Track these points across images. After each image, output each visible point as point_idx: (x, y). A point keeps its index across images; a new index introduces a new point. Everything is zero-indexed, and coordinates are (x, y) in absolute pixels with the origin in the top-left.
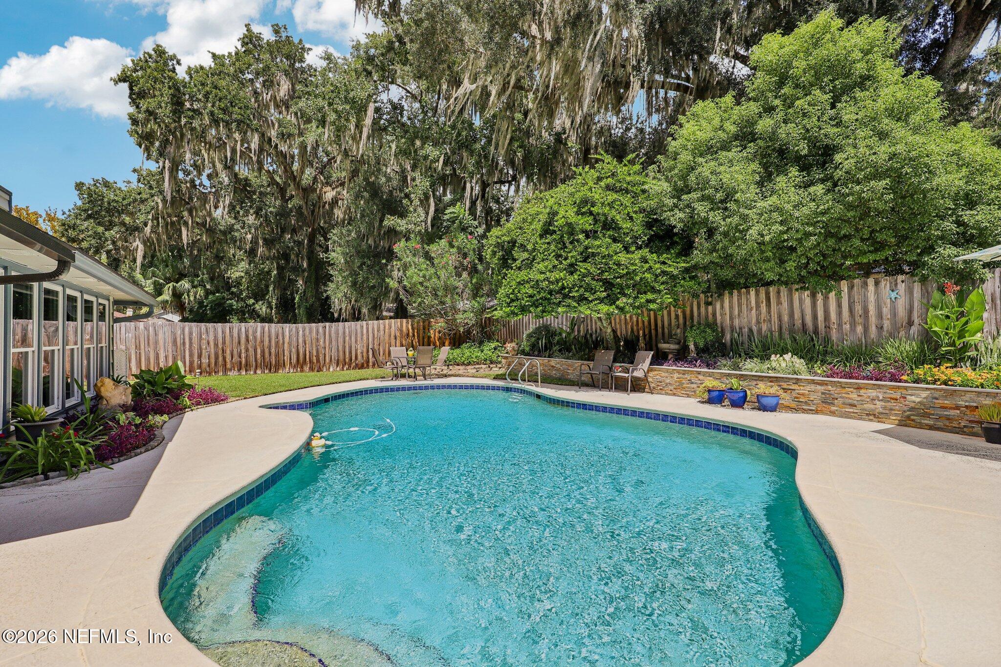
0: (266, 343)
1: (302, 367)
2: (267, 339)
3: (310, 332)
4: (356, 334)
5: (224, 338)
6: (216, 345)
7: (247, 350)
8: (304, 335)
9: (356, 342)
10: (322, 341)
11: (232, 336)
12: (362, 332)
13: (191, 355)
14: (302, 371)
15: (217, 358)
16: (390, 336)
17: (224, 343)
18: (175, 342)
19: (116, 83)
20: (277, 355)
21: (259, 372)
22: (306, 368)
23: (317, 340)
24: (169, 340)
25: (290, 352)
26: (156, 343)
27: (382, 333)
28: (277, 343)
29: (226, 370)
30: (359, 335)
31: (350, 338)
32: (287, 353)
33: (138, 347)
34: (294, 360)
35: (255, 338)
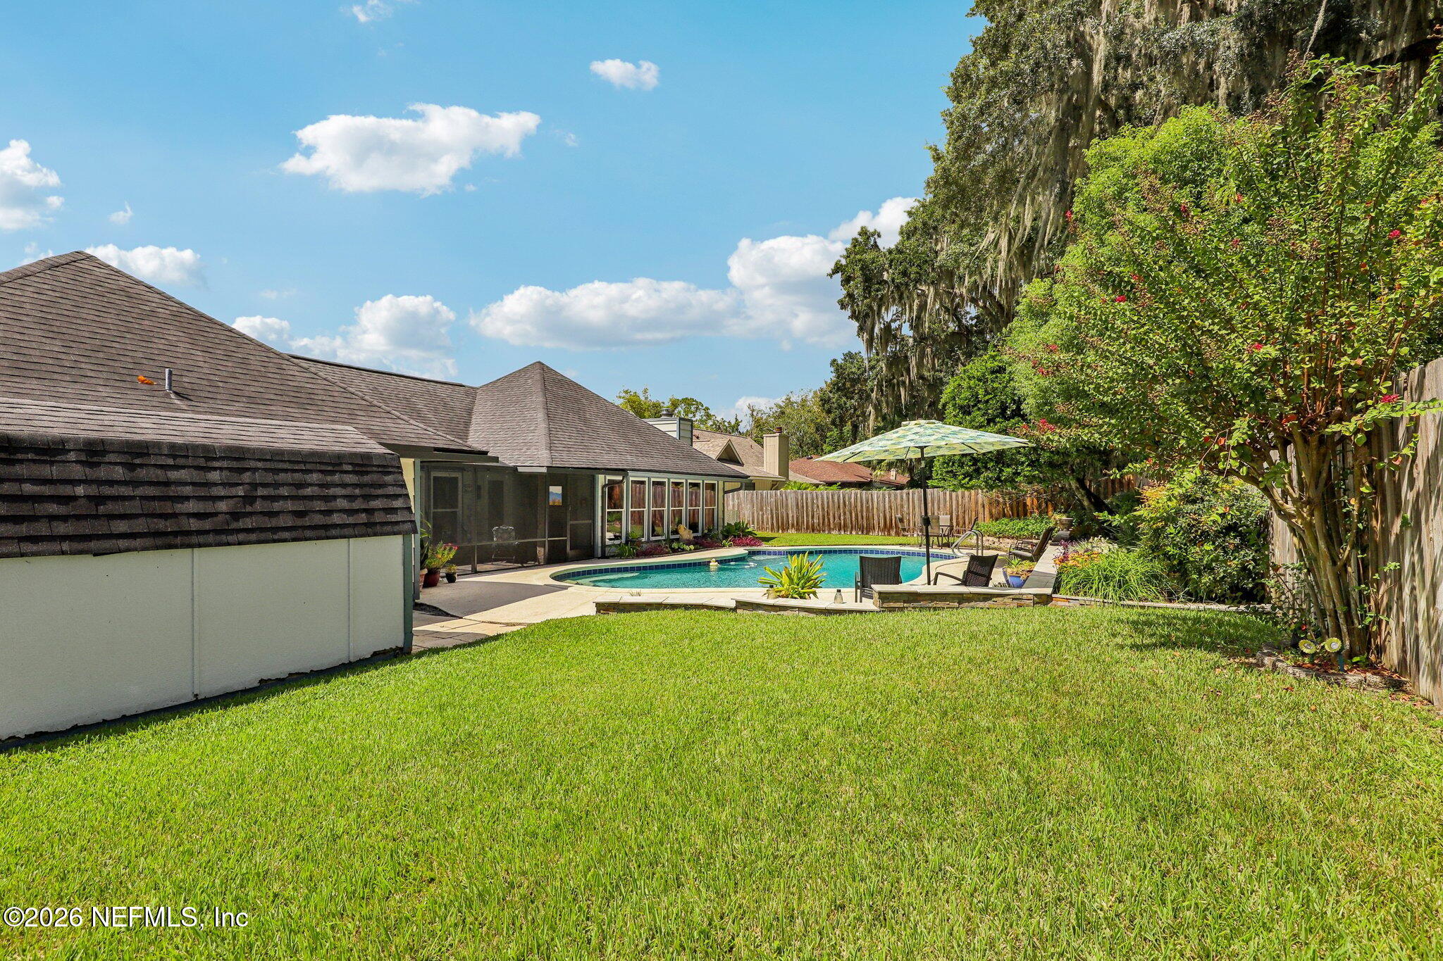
0: (859, 508)
1: (889, 532)
2: (859, 504)
3: (896, 499)
4: (939, 501)
5: (828, 503)
6: (823, 509)
7: (845, 514)
8: (890, 501)
9: (939, 509)
10: (906, 506)
11: (833, 501)
12: (945, 499)
13: (807, 516)
14: (889, 535)
15: (824, 520)
16: (977, 503)
17: (828, 507)
18: (797, 505)
20: (868, 519)
21: (854, 533)
22: (893, 533)
23: (902, 506)
24: (794, 504)
25: (879, 516)
26: (787, 505)
27: (967, 499)
28: (868, 508)
29: (830, 530)
30: (942, 502)
31: (933, 505)
32: (876, 518)
33: (777, 509)
34: (882, 525)
35: (850, 503)
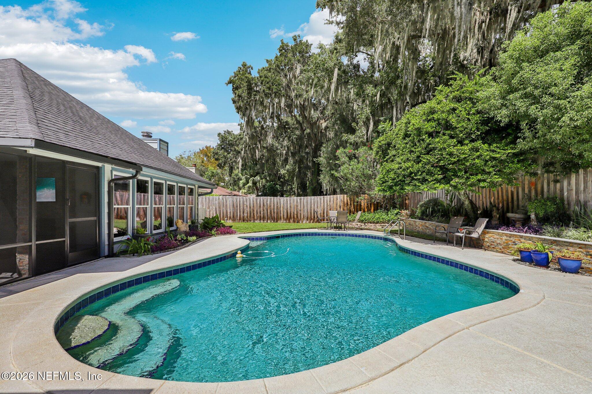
0: (272, 207)
1: (289, 220)
2: (272, 205)
3: (294, 202)
4: (318, 203)
5: (253, 204)
6: (250, 207)
7: (264, 210)
8: (290, 203)
9: (317, 207)
10: (299, 206)
11: (257, 203)
12: (321, 202)
13: (240, 212)
14: (289, 222)
15: (250, 214)
16: (337, 204)
17: (253, 206)
18: (233, 205)
19: (227, 84)
20: (277, 213)
21: (269, 221)
22: (292, 221)
23: (297, 206)
24: (231, 205)
25: (284, 212)
26: (226, 206)
27: (332, 202)
28: (277, 207)
29: (254, 220)
30: (319, 204)
31: (314, 205)
32: (282, 213)
33: (219, 208)
34: (285, 217)
35: (267, 204)
